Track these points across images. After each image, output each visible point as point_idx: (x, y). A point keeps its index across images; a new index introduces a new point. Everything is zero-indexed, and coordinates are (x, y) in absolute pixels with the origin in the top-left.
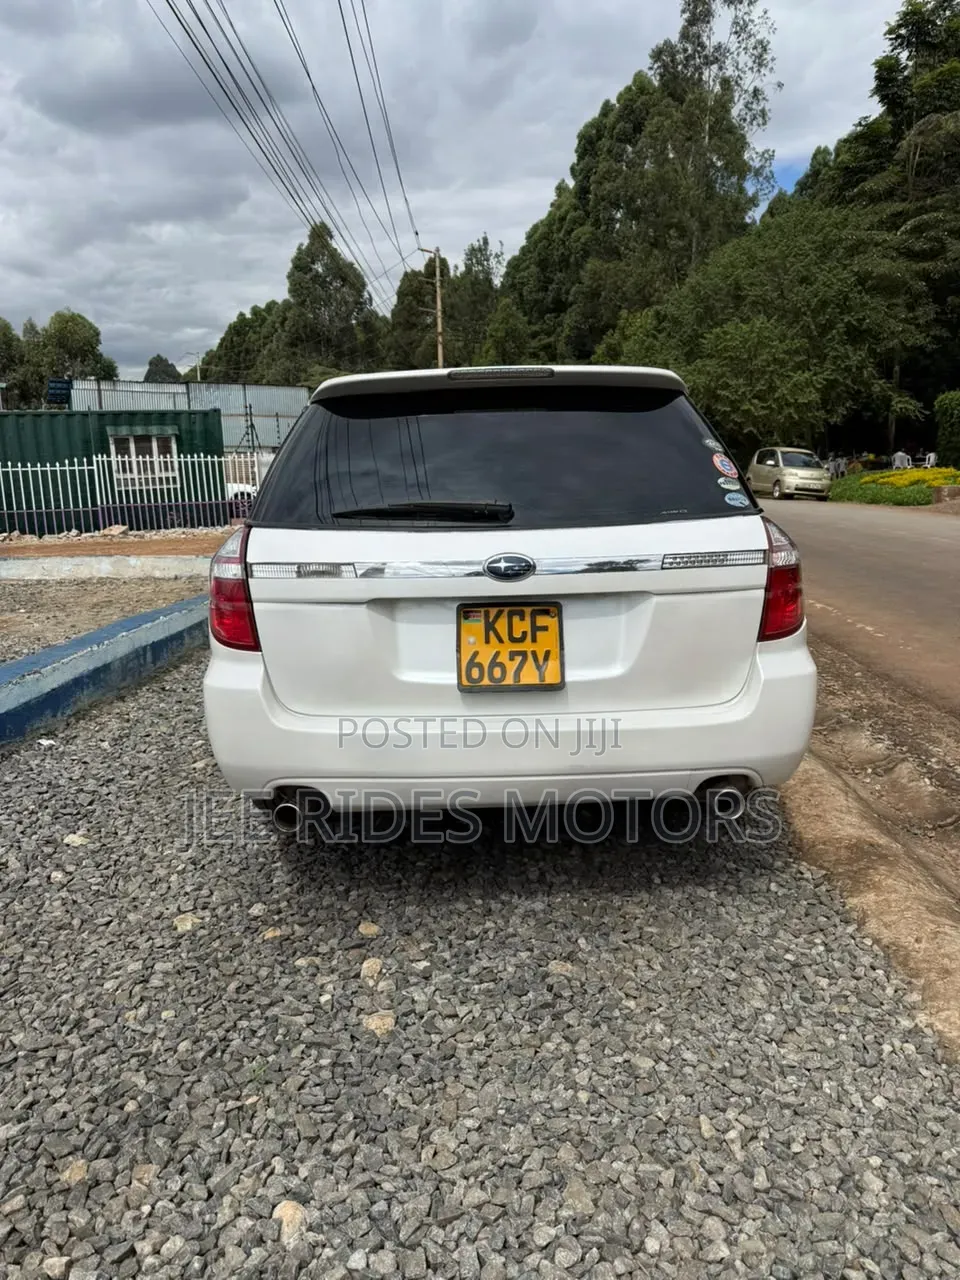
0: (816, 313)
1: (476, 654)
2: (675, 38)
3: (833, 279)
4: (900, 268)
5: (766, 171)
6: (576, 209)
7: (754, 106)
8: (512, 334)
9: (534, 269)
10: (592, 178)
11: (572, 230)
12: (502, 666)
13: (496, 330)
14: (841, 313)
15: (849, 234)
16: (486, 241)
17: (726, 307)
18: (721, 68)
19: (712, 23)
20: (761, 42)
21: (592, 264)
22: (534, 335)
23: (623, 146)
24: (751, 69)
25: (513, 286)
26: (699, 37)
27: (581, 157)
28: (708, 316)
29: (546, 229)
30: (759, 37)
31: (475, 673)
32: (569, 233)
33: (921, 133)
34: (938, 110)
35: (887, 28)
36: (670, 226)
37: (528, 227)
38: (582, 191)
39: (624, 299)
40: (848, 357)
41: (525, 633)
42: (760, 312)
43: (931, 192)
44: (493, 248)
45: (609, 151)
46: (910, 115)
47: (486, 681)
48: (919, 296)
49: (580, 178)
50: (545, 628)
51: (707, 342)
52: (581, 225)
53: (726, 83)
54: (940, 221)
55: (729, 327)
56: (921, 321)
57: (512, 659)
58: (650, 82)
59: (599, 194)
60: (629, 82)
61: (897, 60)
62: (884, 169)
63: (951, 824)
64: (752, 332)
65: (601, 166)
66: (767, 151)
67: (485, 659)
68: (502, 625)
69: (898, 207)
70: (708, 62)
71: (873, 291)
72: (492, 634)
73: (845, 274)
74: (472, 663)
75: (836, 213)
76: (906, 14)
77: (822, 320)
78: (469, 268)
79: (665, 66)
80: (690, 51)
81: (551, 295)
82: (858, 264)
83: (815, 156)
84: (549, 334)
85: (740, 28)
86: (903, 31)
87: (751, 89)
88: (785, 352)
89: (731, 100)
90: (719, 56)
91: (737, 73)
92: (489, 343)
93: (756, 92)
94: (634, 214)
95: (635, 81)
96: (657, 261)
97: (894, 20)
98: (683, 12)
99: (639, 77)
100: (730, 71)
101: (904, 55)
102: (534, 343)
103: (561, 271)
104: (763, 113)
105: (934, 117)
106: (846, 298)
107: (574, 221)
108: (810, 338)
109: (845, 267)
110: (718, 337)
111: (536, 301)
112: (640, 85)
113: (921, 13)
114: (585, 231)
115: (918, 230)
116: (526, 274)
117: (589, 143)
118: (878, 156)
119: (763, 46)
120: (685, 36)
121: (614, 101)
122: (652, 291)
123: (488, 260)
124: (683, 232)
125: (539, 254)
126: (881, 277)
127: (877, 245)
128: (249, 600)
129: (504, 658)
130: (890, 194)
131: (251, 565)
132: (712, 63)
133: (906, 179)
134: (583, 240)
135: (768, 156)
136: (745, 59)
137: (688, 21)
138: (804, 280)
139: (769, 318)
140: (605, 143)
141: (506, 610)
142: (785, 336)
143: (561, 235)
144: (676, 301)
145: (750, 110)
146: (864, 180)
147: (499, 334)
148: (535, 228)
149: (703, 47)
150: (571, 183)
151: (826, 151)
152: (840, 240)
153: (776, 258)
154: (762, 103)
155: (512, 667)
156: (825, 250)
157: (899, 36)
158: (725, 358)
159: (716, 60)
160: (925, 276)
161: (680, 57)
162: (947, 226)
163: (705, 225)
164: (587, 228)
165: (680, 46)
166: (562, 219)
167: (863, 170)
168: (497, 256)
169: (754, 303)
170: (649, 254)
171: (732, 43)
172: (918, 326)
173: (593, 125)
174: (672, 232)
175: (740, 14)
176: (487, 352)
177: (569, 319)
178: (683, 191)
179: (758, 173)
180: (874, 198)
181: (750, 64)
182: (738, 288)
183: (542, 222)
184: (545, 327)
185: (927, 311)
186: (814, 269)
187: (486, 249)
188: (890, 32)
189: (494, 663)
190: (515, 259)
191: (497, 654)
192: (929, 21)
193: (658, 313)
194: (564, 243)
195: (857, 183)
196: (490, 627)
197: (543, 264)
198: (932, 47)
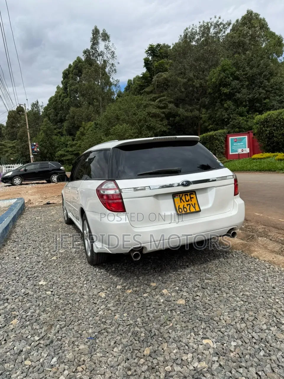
0: (138, 122)
1: (179, 206)
2: (89, 48)
3: (142, 114)
4: (157, 111)
5: (118, 85)
6: (64, 93)
7: (112, 68)
8: (48, 129)
9: (52, 110)
10: (68, 85)
11: (64, 99)
12: (185, 208)
13: (44, 128)
14: (145, 123)
15: (144, 102)
16: (38, 102)
17: (115, 121)
18: (103, 57)
19: (99, 46)
20: (113, 52)
21: (72, 109)
22: (55, 129)
23: (76, 76)
24: (111, 58)
25: (46, 115)
26: (96, 48)
27: (64, 79)
28: (110, 124)
29: (55, 99)
30: (112, 50)
31: (180, 210)
32: (63, 100)
33: (157, 77)
34: (160, 72)
35: (145, 51)
36: (93, 99)
37: (49, 98)
38: (65, 88)
39: (83, 119)
40: (148, 134)
41: (189, 199)
42: (124, 123)
43: (162, 92)
44: (40, 104)
45: (72, 77)
46: (153, 72)
47: (183, 212)
48: (163, 118)
49: (64, 84)
50: (193, 198)
51: (111, 131)
52: (66, 98)
53: (104, 61)
54: (165, 99)
55: (117, 126)
56: (164, 124)
57: (187, 206)
58: (82, 59)
59: (71, 89)
60: (76, 59)
61: (149, 59)
62: (149, 86)
63: (251, 238)
64: (123, 128)
65: (70, 82)
66: (118, 80)
67: (181, 207)
68: (183, 198)
69: (154, 95)
70: (99, 55)
71: (152, 117)
72: (182, 200)
73: (144, 113)
74: (179, 208)
75: (140, 97)
76: (150, 48)
77: (140, 124)
78: (33, 109)
79: (87, 55)
80: (94, 52)
81: (59, 118)
82: (147, 110)
83: (128, 81)
84: (60, 129)
85: (107, 48)
86: (149, 52)
87: (111, 63)
88: (132, 133)
89: (106, 66)
90: (101, 54)
91: (107, 59)
92: (41, 131)
93: (113, 64)
94: (83, 95)
95: (77, 59)
96: (91, 108)
97: (147, 49)
98: (91, 41)
99: (78, 58)
100: (105, 58)
101: (150, 58)
102: (55, 131)
103: (61, 111)
104: (115, 69)
105: (160, 73)
106: (146, 119)
107: (64, 97)
108: (138, 129)
109: (144, 111)
110: (114, 129)
111: (54, 120)
112: (79, 60)
113: (153, 48)
114: (67, 100)
115: (160, 101)
116: (50, 111)
117: (66, 75)
118: (147, 82)
119: (113, 53)
120: (92, 48)
121: (72, 64)
122: (91, 117)
123: (39, 107)
124: (98, 100)
125: (54, 106)
126: (153, 113)
127: (151, 105)
128: (122, 199)
129: (186, 206)
130: (151, 92)
131: (121, 189)
132: (100, 56)
133: (155, 88)
134: (67, 102)
135: (118, 81)
136: (109, 56)
137: (92, 44)
138: (134, 114)
139: (127, 124)
140: (71, 75)
141: (184, 194)
142: (132, 129)
143: (60, 100)
144: (100, 119)
145: (111, 69)
146: (145, 88)
147: (45, 129)
148: (51, 99)
149: (97, 52)
150: (61, 86)
151: (131, 80)
152: (142, 104)
153: (126, 108)
154: (115, 67)
155: (188, 208)
156: (138, 106)
157: (149, 53)
158: (117, 135)
159: (101, 55)
160: (163, 113)
161: (91, 53)
162: (167, 100)
163: (103, 99)
164: (68, 99)
165: (91, 50)
166: (60, 96)
167: (144, 86)
168: (41, 106)
169: (122, 120)
170: (89, 106)
171: (105, 51)
172: (164, 125)
173: (67, 70)
174: (95, 100)
175: (106, 44)
176: (41, 134)
177: (65, 124)
178: (96, 89)
179: (116, 85)
180: (148, 93)
181: (111, 57)
182: (117, 116)
183: (53, 97)
184: (58, 127)
185: (165, 122)
186: (137, 111)
187: (38, 104)
188: (146, 52)
189: (184, 208)
190: (46, 107)
191: (184, 205)
192: (155, 50)
193: (95, 123)
194: (61, 103)
195: (143, 89)
196: (181, 199)
197: (55, 109)
198: (157, 56)
